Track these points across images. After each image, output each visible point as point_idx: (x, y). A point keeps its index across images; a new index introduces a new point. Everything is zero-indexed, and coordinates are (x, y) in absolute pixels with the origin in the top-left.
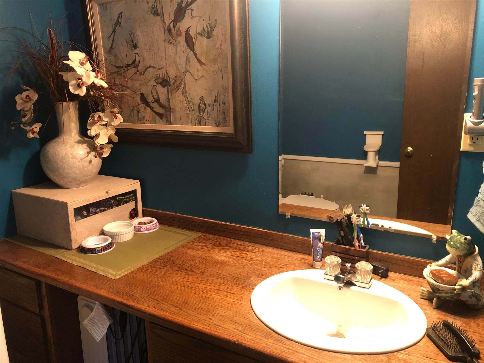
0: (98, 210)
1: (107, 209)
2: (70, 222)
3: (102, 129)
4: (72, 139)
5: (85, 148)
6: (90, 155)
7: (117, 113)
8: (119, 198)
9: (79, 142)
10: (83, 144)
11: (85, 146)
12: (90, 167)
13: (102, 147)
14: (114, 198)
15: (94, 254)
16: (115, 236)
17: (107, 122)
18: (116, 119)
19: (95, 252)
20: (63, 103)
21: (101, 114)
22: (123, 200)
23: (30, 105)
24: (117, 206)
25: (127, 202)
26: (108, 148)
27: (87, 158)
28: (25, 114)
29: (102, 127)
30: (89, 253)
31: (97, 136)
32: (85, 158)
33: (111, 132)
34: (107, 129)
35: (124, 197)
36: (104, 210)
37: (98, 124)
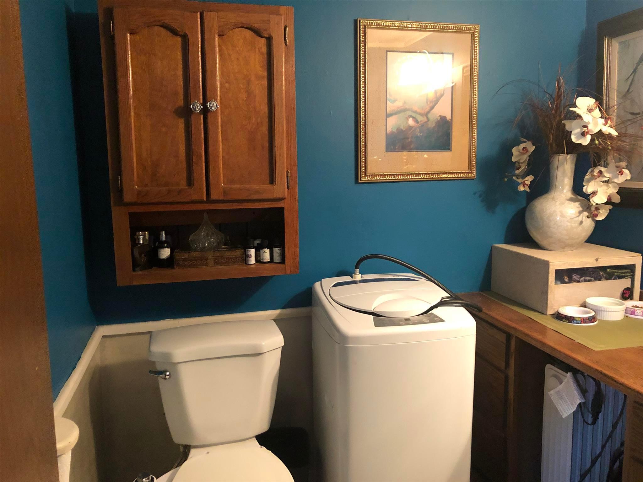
0: (582, 279)
1: (593, 279)
2: (549, 283)
3: (601, 186)
4: (564, 196)
5: (577, 207)
6: (582, 215)
7: (624, 168)
8: (611, 270)
9: (571, 200)
10: (575, 202)
11: (577, 204)
12: (580, 228)
13: (598, 207)
14: (604, 268)
15: (572, 323)
16: (599, 310)
17: (608, 179)
18: (622, 174)
19: (573, 322)
20: (559, 156)
21: (603, 169)
22: (616, 274)
23: (526, 157)
24: (607, 279)
25: (620, 277)
26: (605, 209)
27: (577, 218)
28: (519, 166)
29: (602, 183)
30: (566, 321)
31: (594, 193)
32: (575, 218)
33: (612, 190)
34: (608, 186)
35: (617, 271)
36: (589, 281)
37: (598, 180)
